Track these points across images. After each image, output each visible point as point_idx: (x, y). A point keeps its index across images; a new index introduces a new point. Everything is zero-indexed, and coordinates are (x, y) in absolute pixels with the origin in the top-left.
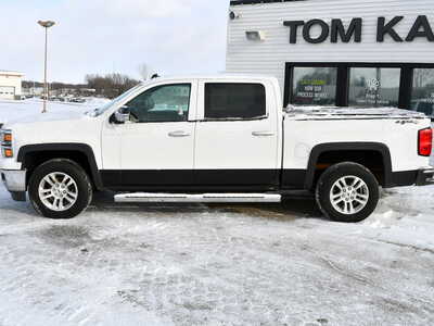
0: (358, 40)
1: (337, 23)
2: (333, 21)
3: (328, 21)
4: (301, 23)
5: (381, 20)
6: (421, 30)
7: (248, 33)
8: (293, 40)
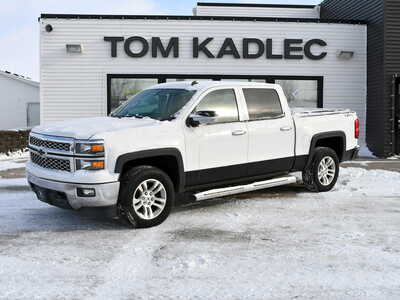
0: (176, 55)
1: (156, 41)
2: (153, 39)
3: (148, 39)
4: (121, 39)
5: (195, 40)
6: (228, 49)
7: (67, 46)
8: (114, 54)
